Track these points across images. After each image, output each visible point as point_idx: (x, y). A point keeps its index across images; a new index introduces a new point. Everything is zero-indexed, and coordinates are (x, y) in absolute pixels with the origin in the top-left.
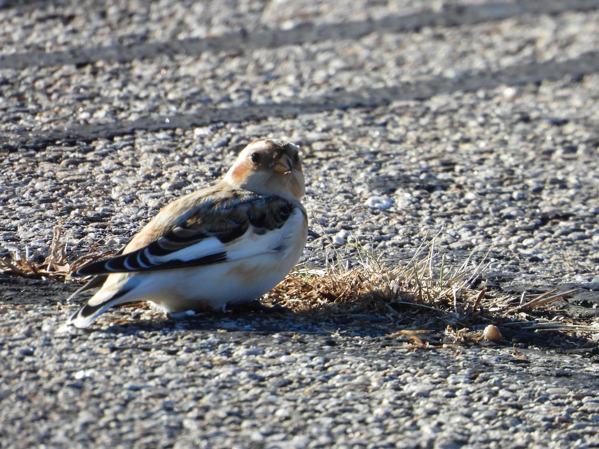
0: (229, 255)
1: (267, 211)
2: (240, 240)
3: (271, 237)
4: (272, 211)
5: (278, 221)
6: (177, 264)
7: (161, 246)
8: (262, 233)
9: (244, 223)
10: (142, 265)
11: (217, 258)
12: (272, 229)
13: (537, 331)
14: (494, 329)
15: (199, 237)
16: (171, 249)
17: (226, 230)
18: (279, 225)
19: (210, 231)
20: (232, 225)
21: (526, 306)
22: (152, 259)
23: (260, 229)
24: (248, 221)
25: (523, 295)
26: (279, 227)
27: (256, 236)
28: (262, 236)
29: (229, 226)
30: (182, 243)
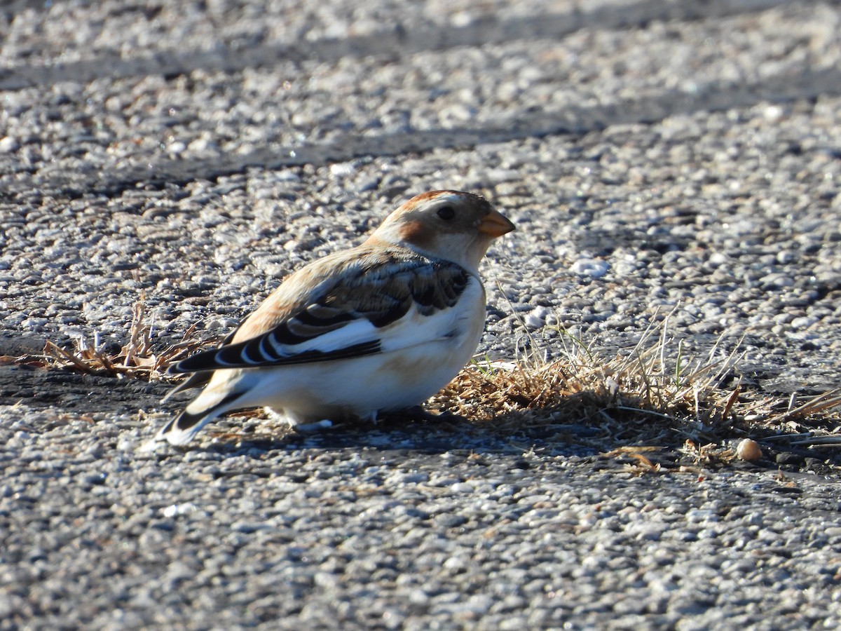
0: (385, 344)
1: (436, 283)
2: (400, 323)
3: (441, 319)
4: (442, 282)
5: (451, 297)
6: (314, 357)
7: (292, 331)
8: (428, 313)
9: (405, 299)
10: (266, 357)
11: (367, 349)
12: (442, 308)
13: (811, 447)
14: (751, 445)
15: (343, 319)
16: (306, 335)
17: (380, 309)
18: (451, 301)
19: (359, 310)
20: (388, 302)
21: (796, 413)
22: (280, 349)
23: (427, 308)
24: (411, 296)
25: (792, 396)
26: (452, 305)
27: (421, 317)
28: (429, 317)
29: (384, 303)
30: (321, 327)
